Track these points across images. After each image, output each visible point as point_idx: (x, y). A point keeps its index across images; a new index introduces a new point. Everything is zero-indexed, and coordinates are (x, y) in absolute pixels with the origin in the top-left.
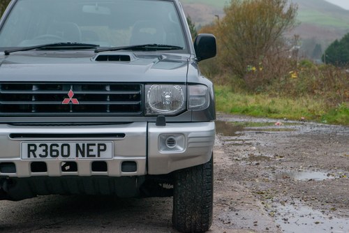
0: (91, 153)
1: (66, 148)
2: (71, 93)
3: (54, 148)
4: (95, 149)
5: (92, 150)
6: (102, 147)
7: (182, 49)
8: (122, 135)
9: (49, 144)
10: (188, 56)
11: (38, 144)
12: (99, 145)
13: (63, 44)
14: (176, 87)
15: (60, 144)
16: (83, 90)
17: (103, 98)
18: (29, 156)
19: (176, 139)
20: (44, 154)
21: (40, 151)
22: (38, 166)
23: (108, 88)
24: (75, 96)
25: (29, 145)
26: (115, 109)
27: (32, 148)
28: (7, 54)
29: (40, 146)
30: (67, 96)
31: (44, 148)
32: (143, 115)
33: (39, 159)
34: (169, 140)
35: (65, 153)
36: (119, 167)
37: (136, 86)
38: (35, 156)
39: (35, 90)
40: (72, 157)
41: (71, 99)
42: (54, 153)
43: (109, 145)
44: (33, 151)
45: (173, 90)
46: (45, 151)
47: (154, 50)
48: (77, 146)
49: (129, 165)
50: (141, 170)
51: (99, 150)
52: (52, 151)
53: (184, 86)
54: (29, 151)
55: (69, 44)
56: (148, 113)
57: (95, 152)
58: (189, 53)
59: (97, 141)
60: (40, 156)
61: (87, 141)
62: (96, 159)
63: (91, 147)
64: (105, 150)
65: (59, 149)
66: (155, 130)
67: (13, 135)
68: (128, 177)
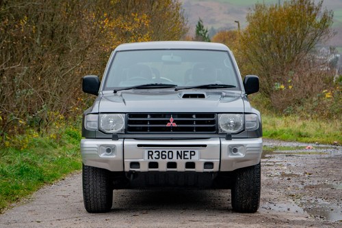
0: (186, 157)
1: (170, 153)
2: (172, 119)
3: (164, 153)
4: (188, 154)
5: (186, 155)
6: (193, 153)
7: (235, 87)
8: (205, 146)
9: (160, 151)
10: (240, 92)
11: (154, 151)
12: (191, 152)
13: (152, 85)
14: (237, 115)
15: (167, 151)
16: (179, 117)
17: (191, 122)
18: (148, 158)
19: (238, 148)
20: (157, 157)
21: (155, 155)
22: (153, 165)
23: (194, 116)
24: (174, 121)
25: (149, 152)
26: (199, 129)
27: (151, 153)
28: (115, 92)
29: (155, 152)
30: (169, 121)
31: (157, 153)
32: (217, 133)
33: (154, 160)
34: (234, 149)
35: (170, 156)
36: (202, 166)
37: (212, 115)
38: (152, 158)
39: (149, 118)
40: (174, 159)
41: (172, 124)
42: (164, 157)
43: (197, 152)
44: (151, 155)
45: (235, 118)
46: (158, 155)
47: (215, 88)
48: (178, 152)
49: (209, 165)
50: (216, 169)
51: (191, 155)
52: (162, 155)
53: (243, 115)
54: (149, 155)
55: (156, 85)
56: (220, 132)
57: (188, 156)
58: (240, 90)
59: (189, 149)
60: (155, 158)
61: (183, 149)
62: (189, 160)
63: (186, 153)
64: (194, 155)
65: (167, 154)
66: (225, 143)
67: (139, 146)
68: (207, 172)
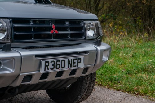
0: (74, 65)
1: (63, 62)
3: (58, 63)
5: (75, 63)
9: (55, 61)
11: (50, 61)
12: (78, 59)
15: (61, 60)
18: (45, 70)
20: (53, 67)
21: (51, 66)
23: (67, 23)
24: (56, 28)
25: (46, 62)
27: (47, 64)
30: (52, 28)
31: (53, 63)
32: (85, 39)
33: (49, 71)
35: (63, 66)
36: (82, 71)
38: (48, 69)
40: (66, 68)
41: (54, 30)
42: (58, 66)
44: (47, 66)
46: (53, 65)
51: (78, 62)
52: (57, 65)
54: (45, 66)
56: (87, 38)
59: (77, 57)
60: (51, 69)
61: (73, 57)
62: (77, 68)
63: (74, 61)
64: (80, 62)
65: (60, 63)
67: (37, 56)
